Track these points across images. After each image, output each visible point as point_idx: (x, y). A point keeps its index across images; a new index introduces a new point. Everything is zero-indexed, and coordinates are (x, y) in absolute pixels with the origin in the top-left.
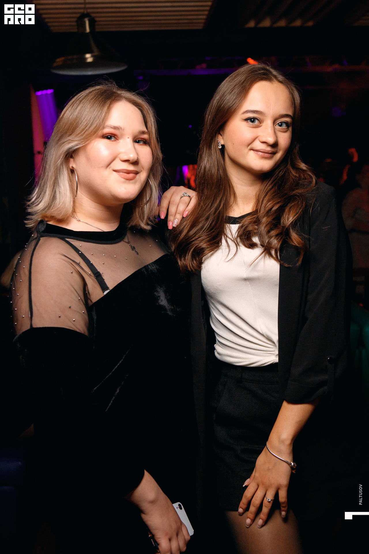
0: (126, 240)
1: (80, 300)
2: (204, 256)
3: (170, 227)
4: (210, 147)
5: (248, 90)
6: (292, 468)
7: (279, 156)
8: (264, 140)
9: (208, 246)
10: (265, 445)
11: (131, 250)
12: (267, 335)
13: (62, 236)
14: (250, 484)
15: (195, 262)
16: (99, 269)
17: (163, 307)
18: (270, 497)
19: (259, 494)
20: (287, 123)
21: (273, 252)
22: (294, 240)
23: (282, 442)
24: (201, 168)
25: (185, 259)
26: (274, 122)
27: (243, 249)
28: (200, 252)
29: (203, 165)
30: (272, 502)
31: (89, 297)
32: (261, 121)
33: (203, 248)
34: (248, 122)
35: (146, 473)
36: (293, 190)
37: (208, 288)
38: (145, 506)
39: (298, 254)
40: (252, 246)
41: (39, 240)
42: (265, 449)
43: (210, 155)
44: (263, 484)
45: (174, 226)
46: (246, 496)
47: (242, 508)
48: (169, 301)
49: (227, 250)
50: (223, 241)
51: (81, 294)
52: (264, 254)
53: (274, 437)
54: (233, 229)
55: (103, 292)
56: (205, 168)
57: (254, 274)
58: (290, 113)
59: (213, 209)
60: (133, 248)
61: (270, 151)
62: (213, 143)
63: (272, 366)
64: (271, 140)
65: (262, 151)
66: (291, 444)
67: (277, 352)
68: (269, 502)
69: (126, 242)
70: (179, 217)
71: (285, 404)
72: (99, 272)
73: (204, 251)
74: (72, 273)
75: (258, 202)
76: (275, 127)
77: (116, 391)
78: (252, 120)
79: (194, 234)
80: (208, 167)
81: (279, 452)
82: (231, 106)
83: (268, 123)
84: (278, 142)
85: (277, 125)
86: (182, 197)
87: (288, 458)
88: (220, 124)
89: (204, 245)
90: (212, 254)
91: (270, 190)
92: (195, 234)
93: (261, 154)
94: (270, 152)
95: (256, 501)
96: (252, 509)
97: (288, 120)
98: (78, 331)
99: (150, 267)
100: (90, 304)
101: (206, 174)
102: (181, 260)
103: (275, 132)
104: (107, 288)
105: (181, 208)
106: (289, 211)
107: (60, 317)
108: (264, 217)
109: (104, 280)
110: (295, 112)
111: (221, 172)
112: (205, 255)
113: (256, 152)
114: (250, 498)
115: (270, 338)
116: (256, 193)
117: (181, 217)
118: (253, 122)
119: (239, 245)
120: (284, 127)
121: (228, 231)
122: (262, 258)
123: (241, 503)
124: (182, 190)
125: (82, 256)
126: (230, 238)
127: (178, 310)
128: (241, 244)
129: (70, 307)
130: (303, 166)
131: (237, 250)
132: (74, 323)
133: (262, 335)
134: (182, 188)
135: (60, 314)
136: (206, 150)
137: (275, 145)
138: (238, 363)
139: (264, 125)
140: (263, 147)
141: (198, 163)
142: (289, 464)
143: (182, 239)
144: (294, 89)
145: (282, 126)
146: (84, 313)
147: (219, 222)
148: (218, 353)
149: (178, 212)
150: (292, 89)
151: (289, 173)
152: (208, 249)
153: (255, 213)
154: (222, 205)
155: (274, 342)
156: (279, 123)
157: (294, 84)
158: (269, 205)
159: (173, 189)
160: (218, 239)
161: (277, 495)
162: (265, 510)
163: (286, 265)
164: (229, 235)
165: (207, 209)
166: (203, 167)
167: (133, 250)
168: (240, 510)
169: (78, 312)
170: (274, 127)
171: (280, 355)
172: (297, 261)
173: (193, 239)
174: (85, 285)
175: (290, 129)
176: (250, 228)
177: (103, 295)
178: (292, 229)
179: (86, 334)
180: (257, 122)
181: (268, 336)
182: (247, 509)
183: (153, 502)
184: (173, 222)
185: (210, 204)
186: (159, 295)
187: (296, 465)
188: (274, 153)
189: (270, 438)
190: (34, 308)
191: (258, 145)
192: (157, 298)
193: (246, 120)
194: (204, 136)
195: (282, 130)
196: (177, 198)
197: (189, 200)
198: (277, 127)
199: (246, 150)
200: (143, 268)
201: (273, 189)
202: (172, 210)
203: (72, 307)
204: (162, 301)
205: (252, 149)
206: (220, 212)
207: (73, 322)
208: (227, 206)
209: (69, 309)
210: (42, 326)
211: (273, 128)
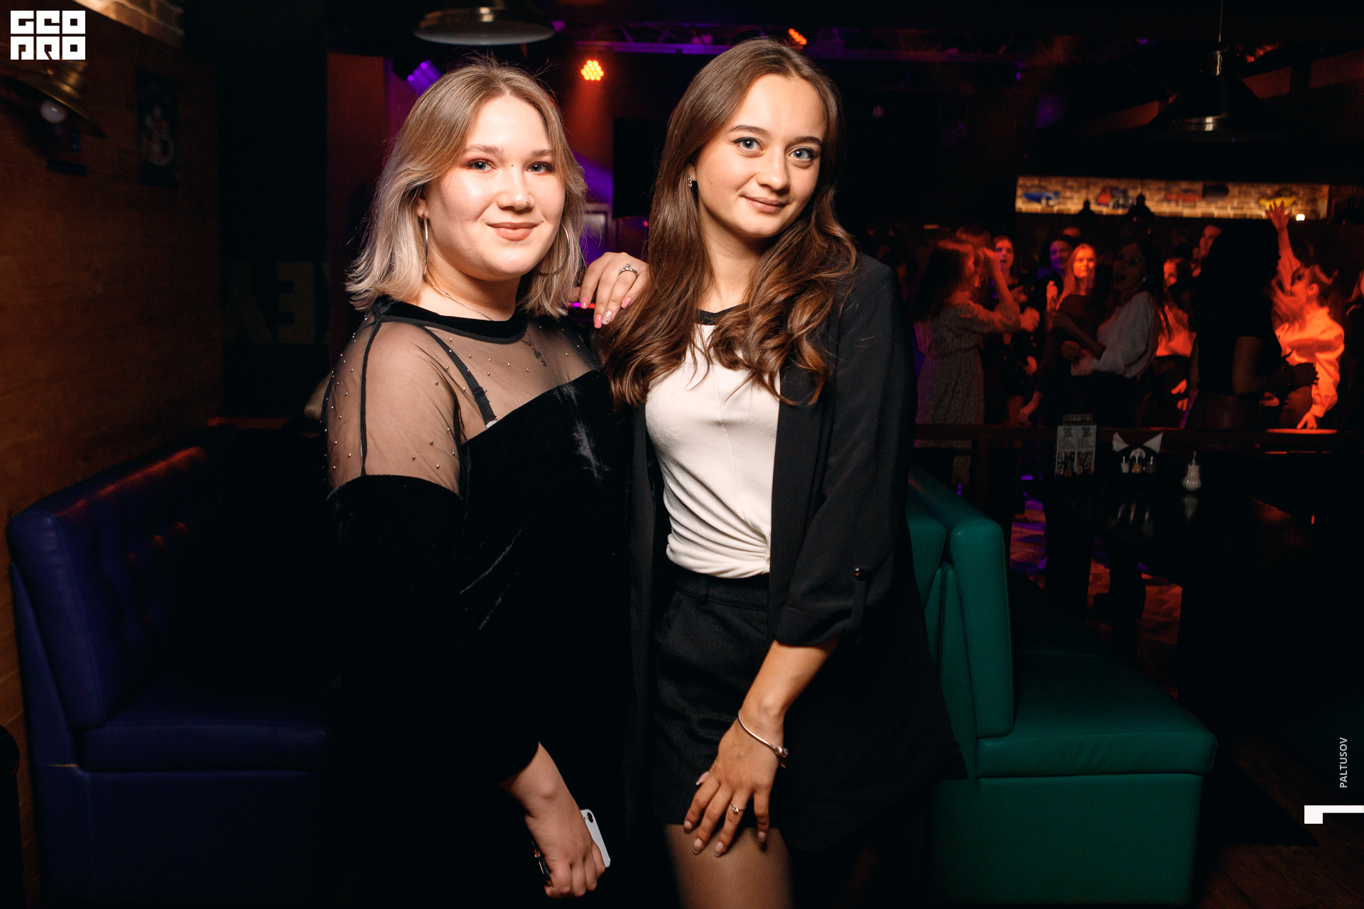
0: (526, 338)
1: (450, 432)
2: (653, 379)
3: (598, 325)
4: (674, 186)
5: (746, 90)
6: (779, 757)
7: (790, 210)
8: (765, 180)
9: (663, 362)
10: (735, 715)
11: (534, 357)
12: (752, 523)
13: (421, 322)
14: (707, 782)
15: (637, 387)
16: (482, 382)
17: (584, 460)
18: (738, 805)
19: (721, 799)
20: (810, 152)
21: (766, 378)
22: (807, 359)
23: (765, 710)
24: (658, 222)
25: (621, 383)
26: (787, 149)
27: (718, 369)
28: (646, 370)
29: (662, 219)
30: (741, 813)
31: (461, 428)
32: (762, 146)
33: (654, 364)
34: (739, 146)
35: (541, 748)
36: (816, 271)
37: (656, 436)
38: (535, 803)
39: (813, 385)
40: (733, 364)
41: (379, 326)
42: (736, 722)
43: (675, 201)
44: (728, 781)
45: (605, 323)
46: (698, 801)
47: (690, 821)
48: (594, 451)
49: (692, 370)
50: (688, 354)
51: (450, 420)
52: (751, 380)
53: (751, 702)
54: (705, 332)
55: (486, 424)
56: (665, 223)
57: (734, 415)
58: (818, 134)
59: (675, 296)
60: (538, 355)
61: (775, 201)
62: (681, 181)
63: (759, 579)
64: (778, 182)
65: (761, 200)
66: (779, 715)
67: (768, 555)
68: (736, 813)
69: (525, 342)
70: (614, 308)
71: (775, 646)
72: (481, 388)
73: (653, 370)
74: (437, 384)
75: (753, 288)
76: (789, 158)
77: (497, 600)
78: (748, 142)
79: (640, 337)
80: (670, 221)
81: (759, 728)
82: (716, 118)
83: (776, 150)
84: (790, 186)
85: (792, 155)
86: (622, 272)
87: (775, 740)
88: (693, 149)
89: (656, 359)
90: (665, 377)
91: (775, 267)
92: (643, 337)
93: (759, 205)
94: (775, 203)
95: (715, 809)
96: (707, 823)
97: (813, 146)
98: (443, 485)
99: (565, 389)
100: (463, 441)
101: (667, 234)
102: (615, 383)
103: (786, 168)
104: (493, 417)
105: (620, 291)
106: (805, 306)
107: (414, 459)
108: (757, 314)
109: (488, 402)
110: (827, 133)
111: (692, 230)
112: (655, 377)
113: (751, 202)
114: (705, 804)
115: (759, 528)
116: (751, 270)
117: (618, 307)
118: (748, 146)
119: (712, 363)
120: (805, 158)
121: (697, 335)
122: (747, 389)
123: (689, 812)
124: (624, 259)
125: (453, 357)
126: (699, 349)
127: (607, 470)
128: (714, 360)
129: (432, 444)
130: (838, 231)
131: (708, 371)
132: (438, 471)
133: (744, 523)
134: (624, 255)
135: (415, 454)
136: (668, 191)
137: (784, 191)
138: (701, 568)
139: (767, 152)
140: (764, 194)
141: (653, 214)
142: (775, 751)
143: (618, 347)
144: (828, 92)
145: (802, 156)
146: (454, 455)
147: (685, 318)
148: (672, 550)
149: (612, 298)
150: (824, 92)
151: (811, 240)
152: (662, 367)
153: (744, 306)
154: (691, 290)
155: (763, 536)
156: (795, 151)
157: (830, 83)
158: (772, 292)
159: (608, 256)
160: (682, 349)
161: (750, 803)
162: (729, 826)
163: (791, 403)
164: (699, 344)
165: (665, 296)
166: (661, 222)
167: (537, 357)
168: (688, 824)
169: (445, 452)
170: (785, 158)
171: (773, 560)
172: (811, 397)
173: (637, 348)
174: (456, 407)
175: (817, 162)
176: (733, 334)
177: (485, 429)
178: (807, 340)
179: (456, 491)
180: (755, 147)
181: (754, 525)
182: (697, 824)
183: (549, 798)
184: (604, 316)
185: (671, 288)
186: (581, 438)
187: (786, 753)
188: (782, 206)
189: (745, 702)
190: (369, 441)
191: (754, 189)
192: (576, 444)
193: (737, 142)
194: (665, 165)
195: (800, 164)
196: (613, 274)
197: (635, 277)
198: (792, 158)
199: (733, 196)
200: (555, 389)
201: (780, 267)
202: (604, 294)
203: (435, 444)
204: (585, 448)
205: (743, 196)
206: (686, 302)
207: (435, 469)
208: (699, 292)
209: (431, 447)
210: (382, 474)
211: (783, 161)
